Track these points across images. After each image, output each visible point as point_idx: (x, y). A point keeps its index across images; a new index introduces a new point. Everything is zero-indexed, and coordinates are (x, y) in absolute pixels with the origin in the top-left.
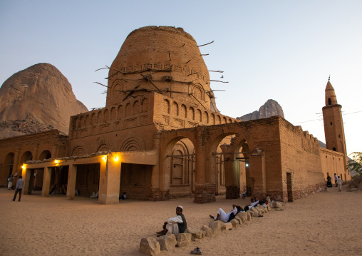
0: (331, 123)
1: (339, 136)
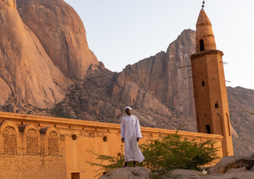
0: (203, 83)
1: (216, 106)
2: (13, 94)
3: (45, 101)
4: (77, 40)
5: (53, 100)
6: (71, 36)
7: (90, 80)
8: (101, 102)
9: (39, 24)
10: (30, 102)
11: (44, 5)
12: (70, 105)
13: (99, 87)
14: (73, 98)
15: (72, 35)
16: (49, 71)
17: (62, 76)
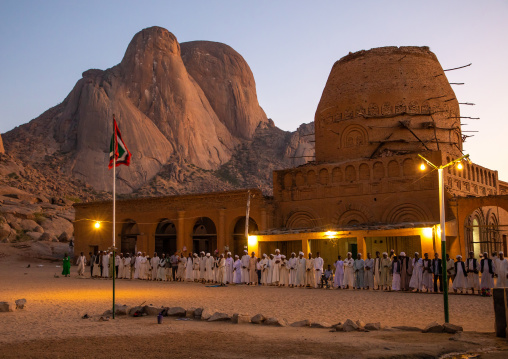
2: (175, 153)
3: (209, 162)
4: (246, 94)
5: (218, 161)
6: (240, 89)
7: (259, 140)
8: (271, 164)
9: (205, 74)
10: (194, 161)
11: (210, 52)
12: (236, 167)
13: (269, 147)
14: (240, 159)
15: (240, 87)
16: (214, 128)
17: (228, 134)
